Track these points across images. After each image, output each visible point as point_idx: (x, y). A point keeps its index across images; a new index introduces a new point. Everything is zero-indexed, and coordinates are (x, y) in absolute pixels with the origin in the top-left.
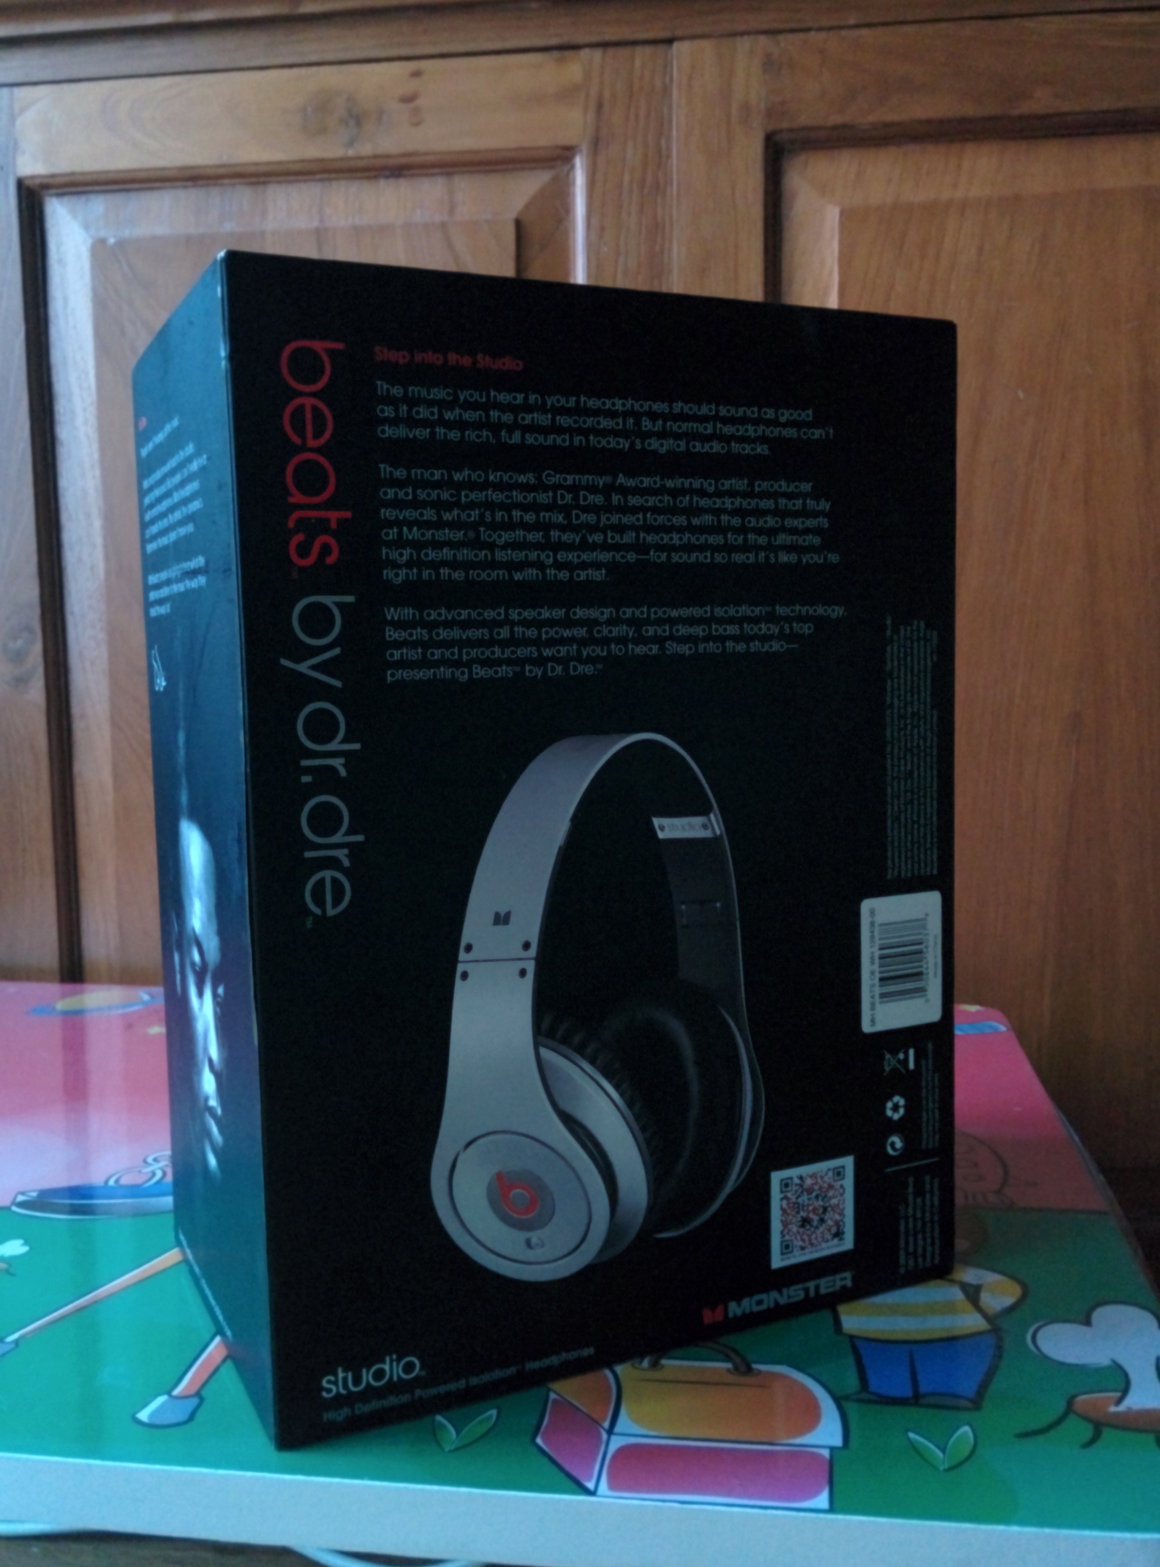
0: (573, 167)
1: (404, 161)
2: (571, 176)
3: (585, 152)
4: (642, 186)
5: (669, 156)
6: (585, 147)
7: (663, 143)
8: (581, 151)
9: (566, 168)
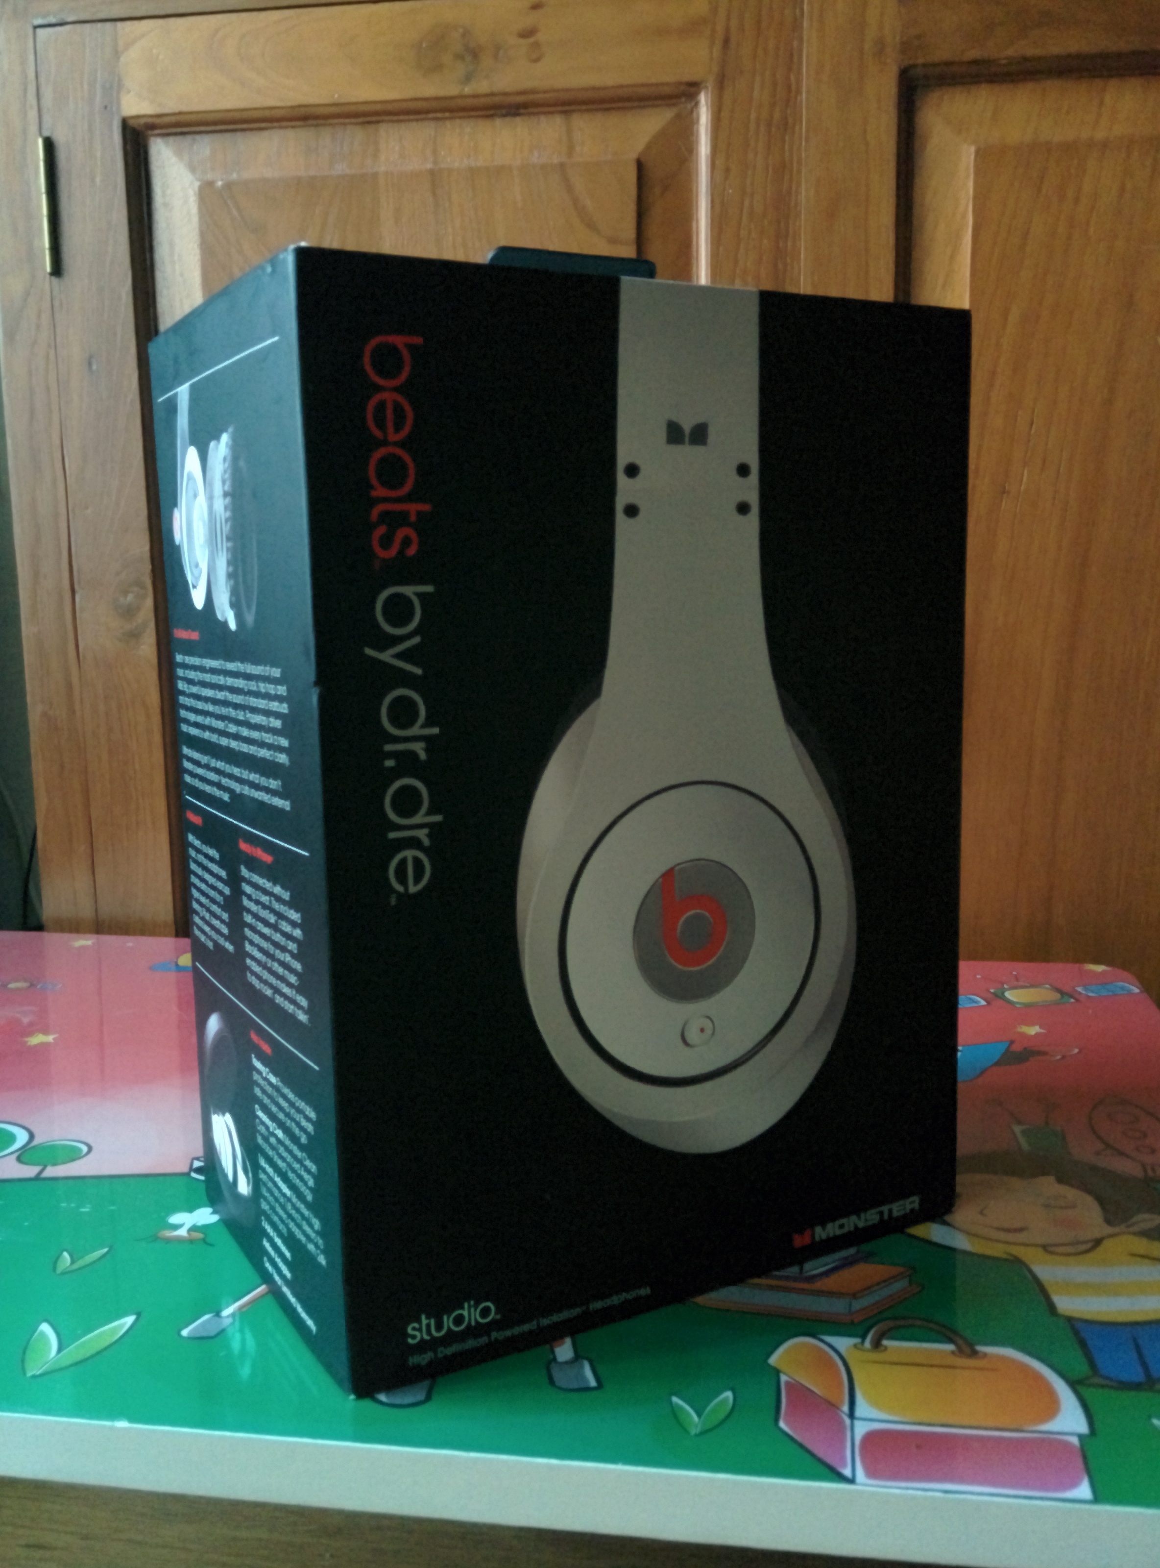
0: (697, 104)
1: (520, 99)
2: (695, 115)
3: (710, 88)
4: (769, 125)
5: (799, 92)
6: (710, 85)
7: (793, 78)
8: (706, 87)
9: (689, 106)
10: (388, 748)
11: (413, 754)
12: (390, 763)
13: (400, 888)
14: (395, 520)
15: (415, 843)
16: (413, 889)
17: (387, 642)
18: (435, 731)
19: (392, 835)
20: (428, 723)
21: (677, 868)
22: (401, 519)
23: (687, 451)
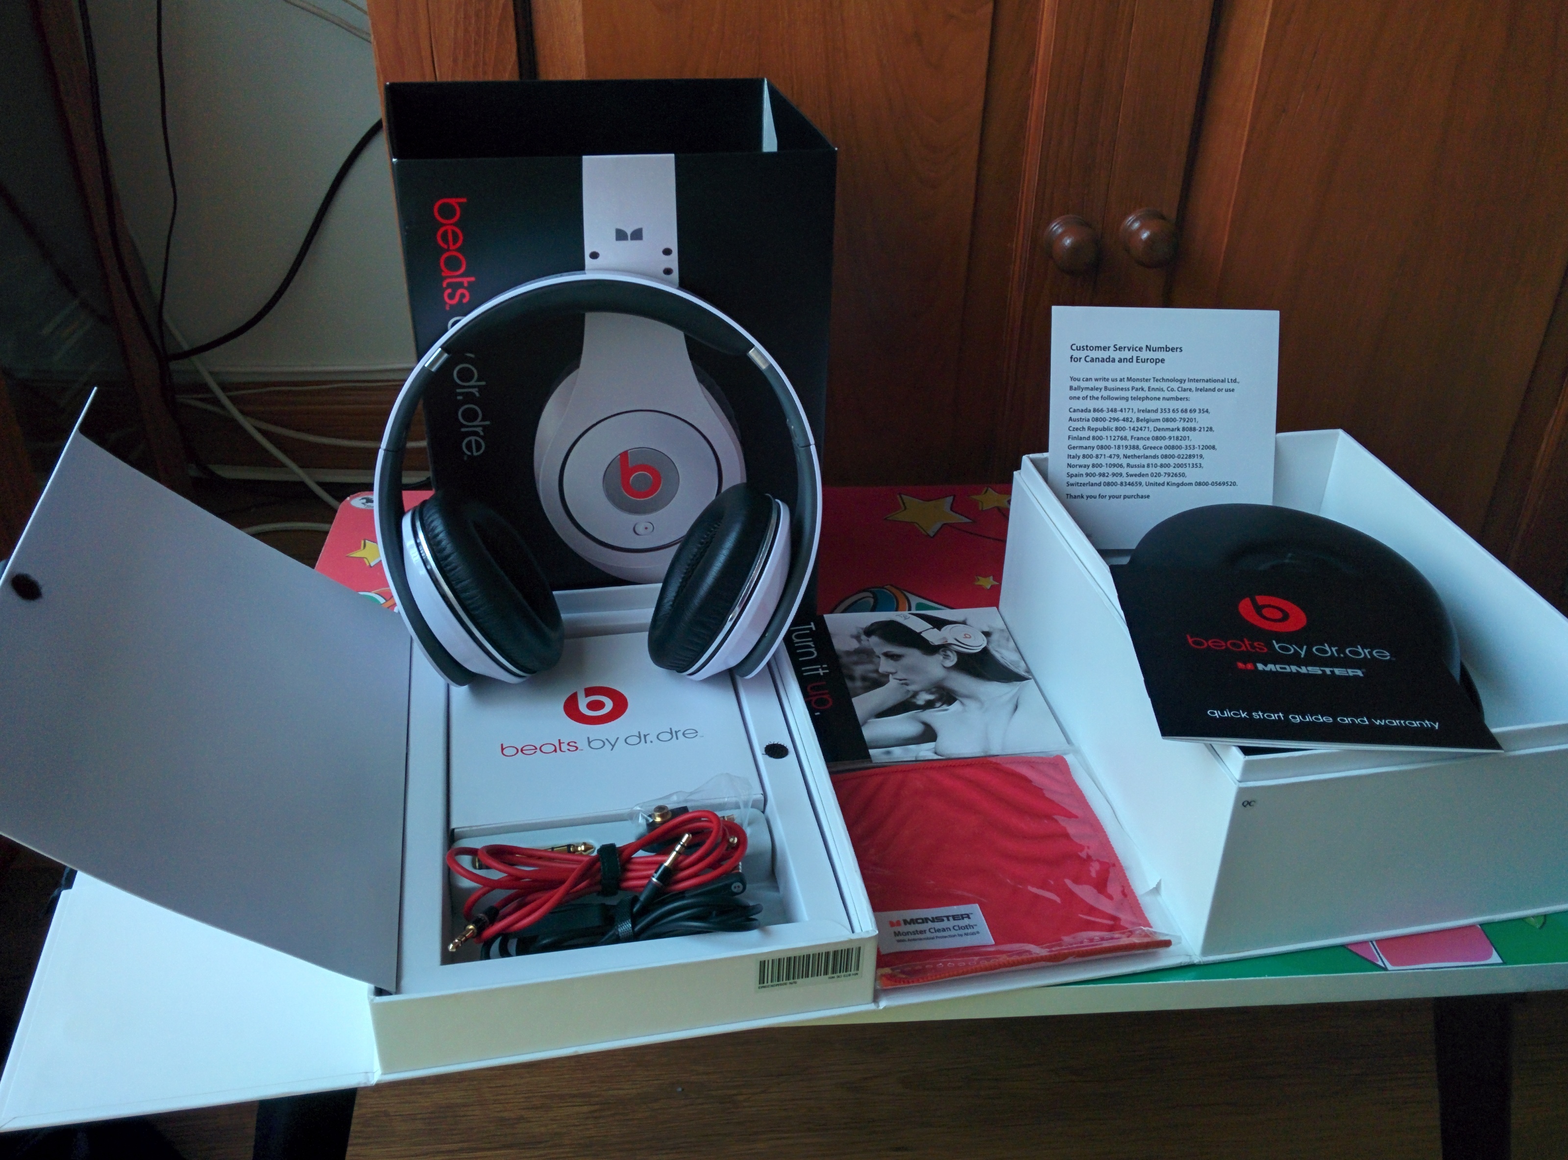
10: (458, 391)
12: (460, 398)
13: (469, 453)
15: (476, 434)
16: (475, 454)
18: (483, 383)
19: (463, 430)
20: (479, 380)
21: (629, 451)
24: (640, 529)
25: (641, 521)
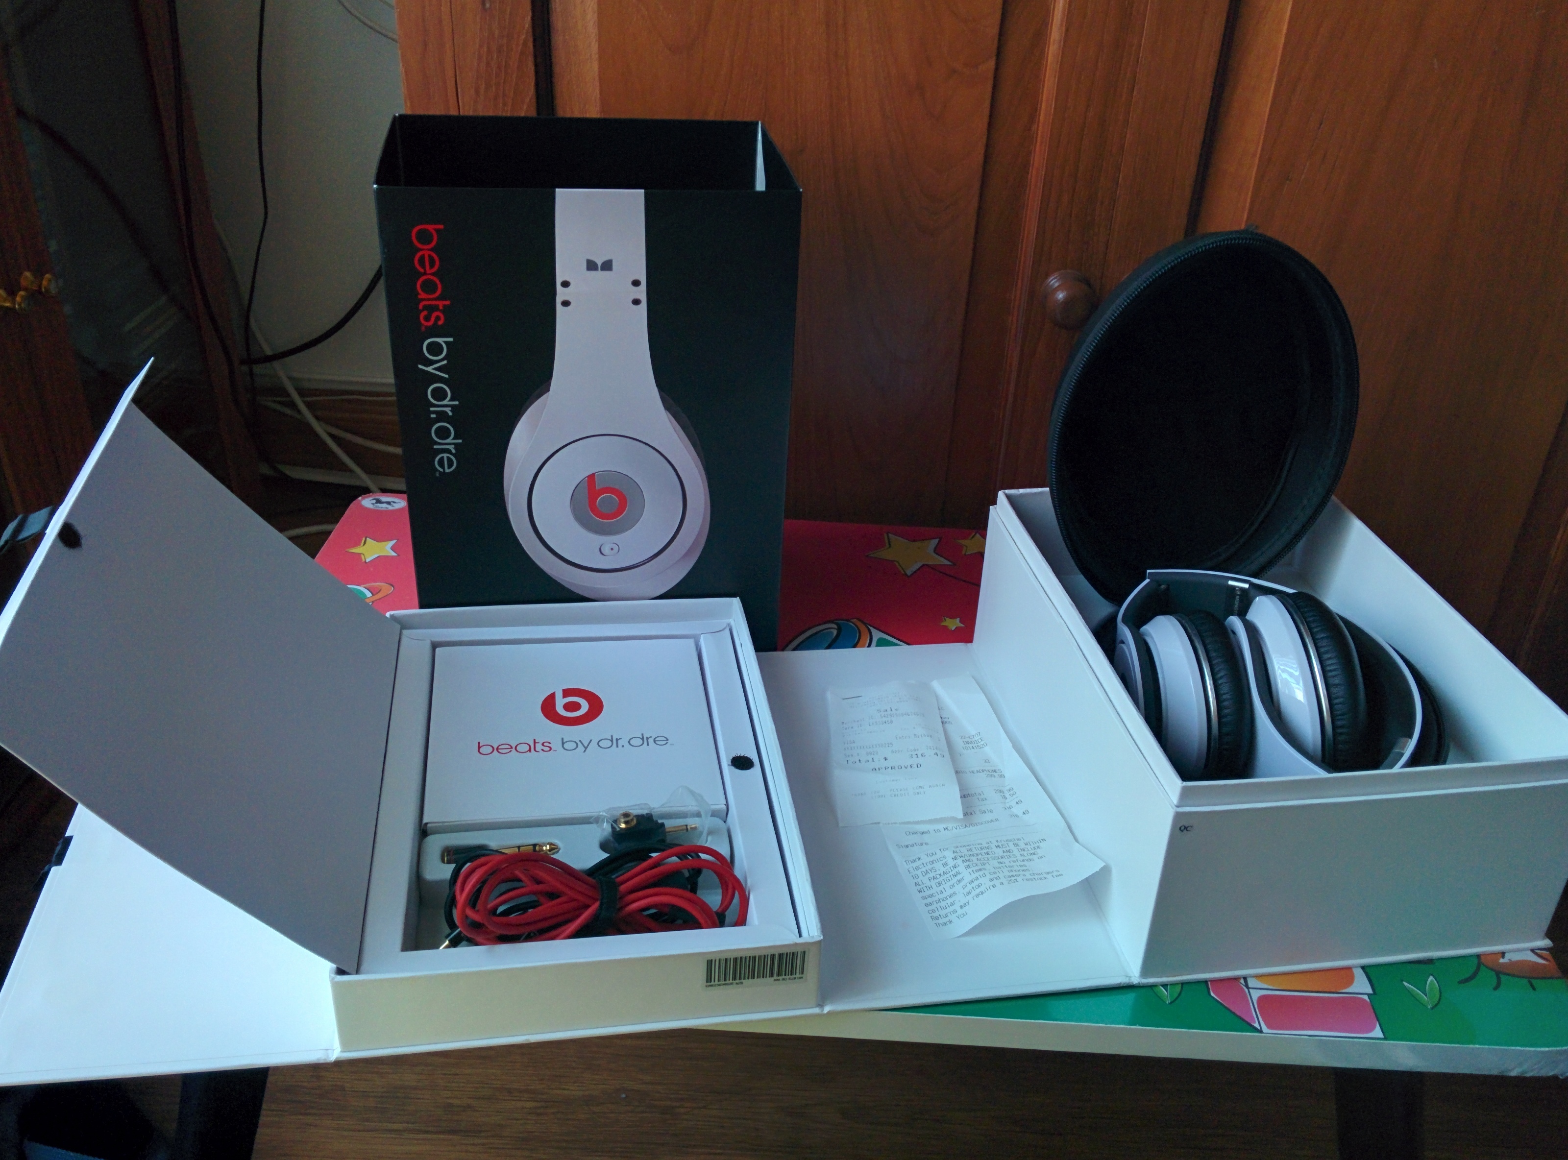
11: (446, 412)
14: (432, 309)
17: (430, 363)
22: (434, 308)
23: (600, 274)
24: (606, 550)
25: (607, 542)
